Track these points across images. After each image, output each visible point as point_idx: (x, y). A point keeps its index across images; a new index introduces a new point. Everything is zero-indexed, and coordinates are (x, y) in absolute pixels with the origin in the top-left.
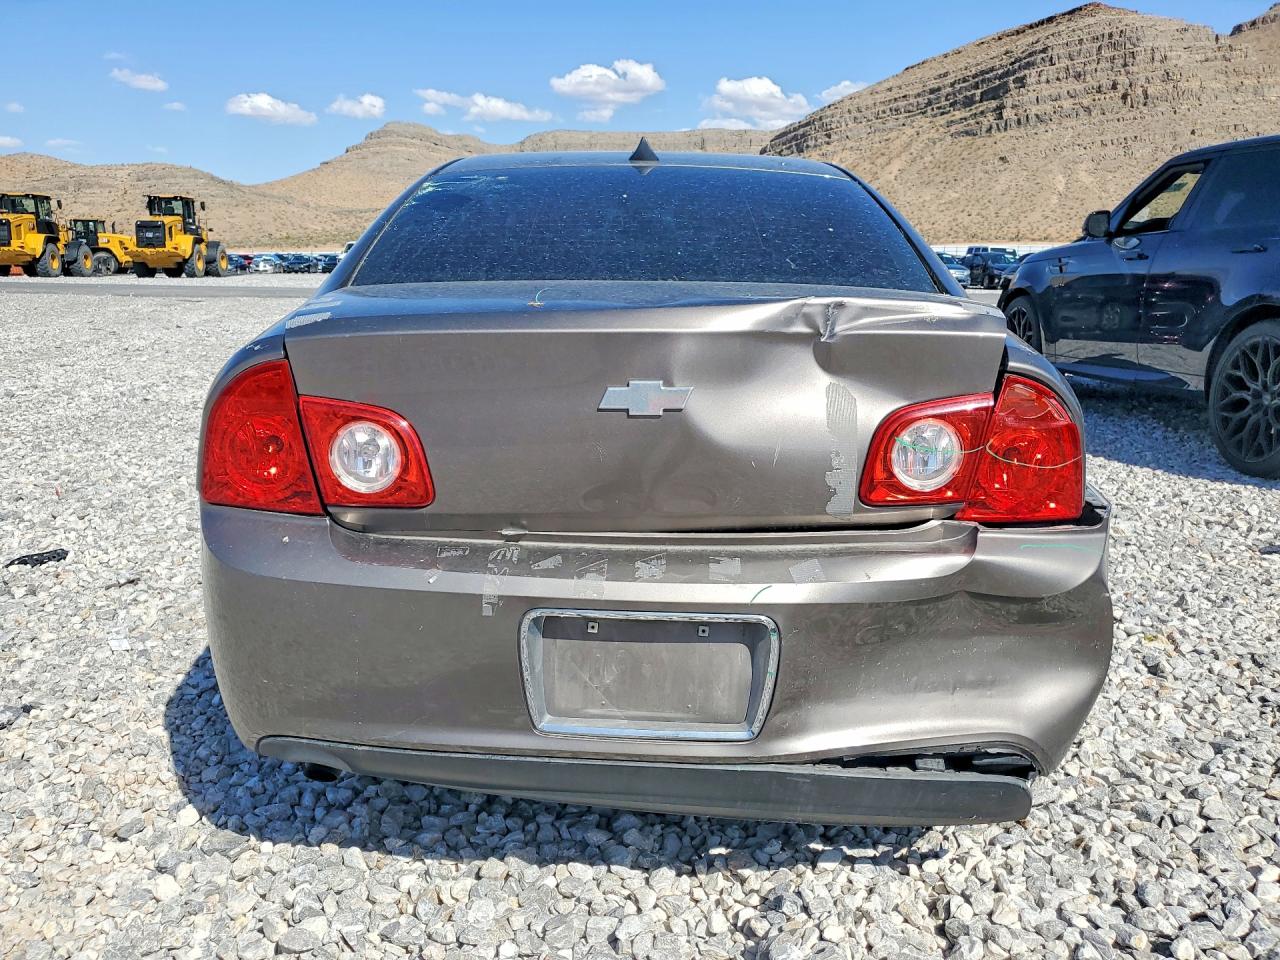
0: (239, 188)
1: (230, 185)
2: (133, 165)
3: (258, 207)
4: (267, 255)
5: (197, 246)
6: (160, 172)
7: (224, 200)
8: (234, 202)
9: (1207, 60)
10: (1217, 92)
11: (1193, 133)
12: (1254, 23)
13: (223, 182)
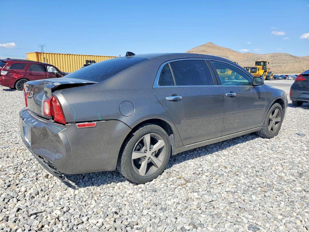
0: (298, 58)
1: (295, 57)
2: (271, 54)
3: (302, 62)
4: (292, 75)
5: (265, 73)
6: (277, 55)
7: (293, 61)
8: (296, 61)
13: (293, 56)
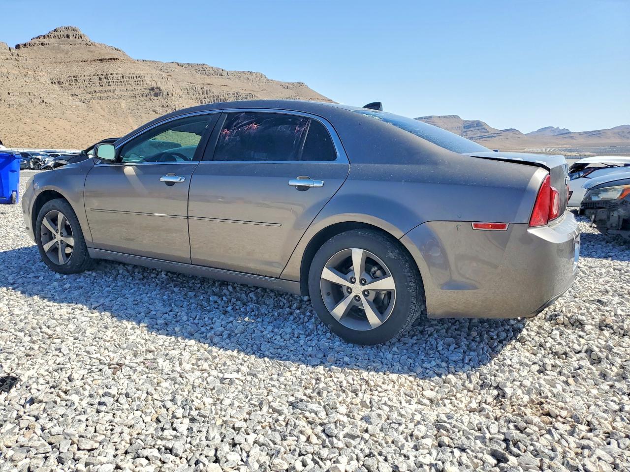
9: (7, 59)
10: (16, 76)
11: (9, 93)
12: (25, 45)
